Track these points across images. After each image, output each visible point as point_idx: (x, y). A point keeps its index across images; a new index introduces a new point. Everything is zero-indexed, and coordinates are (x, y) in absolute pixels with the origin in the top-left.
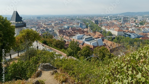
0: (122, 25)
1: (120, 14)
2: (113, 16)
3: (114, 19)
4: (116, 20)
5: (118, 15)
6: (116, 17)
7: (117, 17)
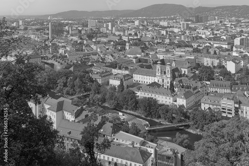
0: (47, 43)
1: (54, 16)
2: (35, 21)
3: (34, 27)
4: (38, 30)
5: (49, 18)
6: (42, 24)
7: (43, 22)
